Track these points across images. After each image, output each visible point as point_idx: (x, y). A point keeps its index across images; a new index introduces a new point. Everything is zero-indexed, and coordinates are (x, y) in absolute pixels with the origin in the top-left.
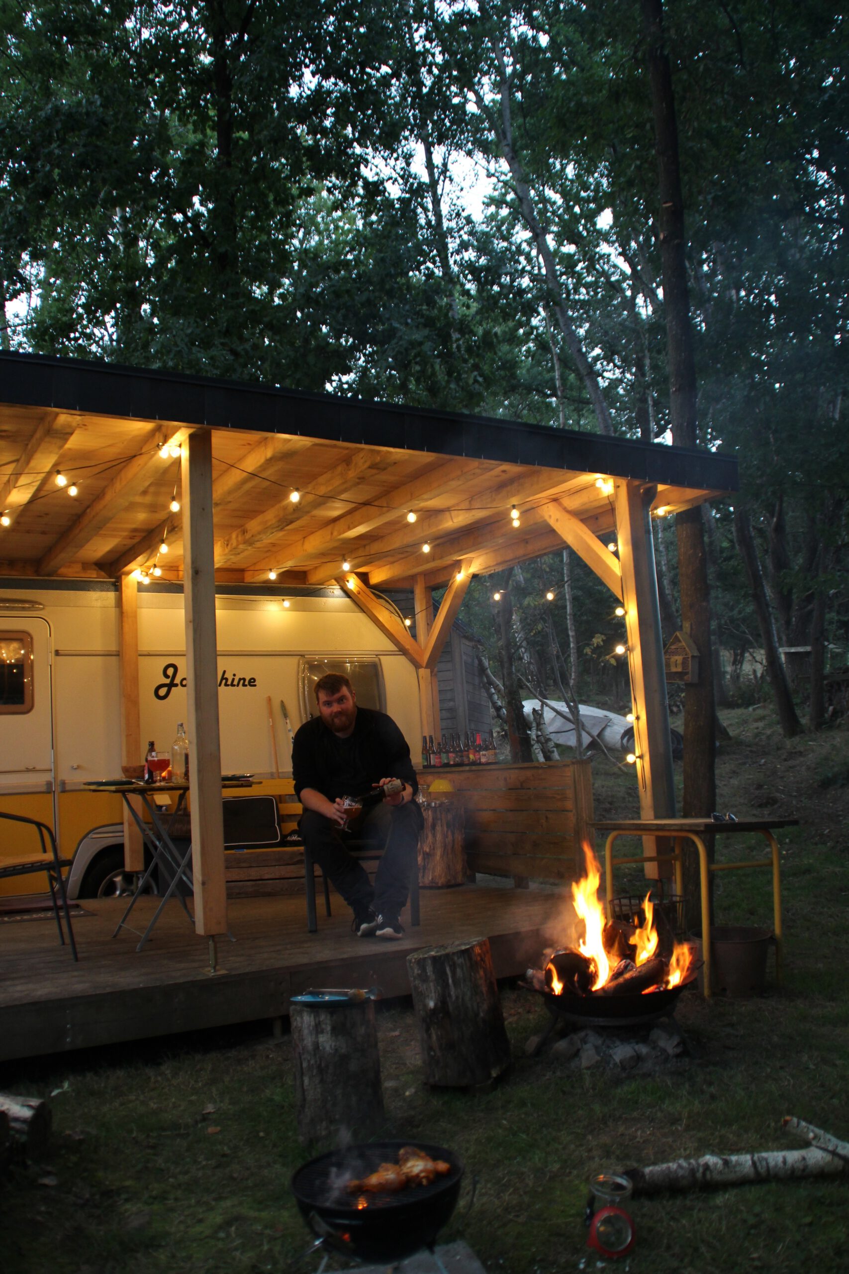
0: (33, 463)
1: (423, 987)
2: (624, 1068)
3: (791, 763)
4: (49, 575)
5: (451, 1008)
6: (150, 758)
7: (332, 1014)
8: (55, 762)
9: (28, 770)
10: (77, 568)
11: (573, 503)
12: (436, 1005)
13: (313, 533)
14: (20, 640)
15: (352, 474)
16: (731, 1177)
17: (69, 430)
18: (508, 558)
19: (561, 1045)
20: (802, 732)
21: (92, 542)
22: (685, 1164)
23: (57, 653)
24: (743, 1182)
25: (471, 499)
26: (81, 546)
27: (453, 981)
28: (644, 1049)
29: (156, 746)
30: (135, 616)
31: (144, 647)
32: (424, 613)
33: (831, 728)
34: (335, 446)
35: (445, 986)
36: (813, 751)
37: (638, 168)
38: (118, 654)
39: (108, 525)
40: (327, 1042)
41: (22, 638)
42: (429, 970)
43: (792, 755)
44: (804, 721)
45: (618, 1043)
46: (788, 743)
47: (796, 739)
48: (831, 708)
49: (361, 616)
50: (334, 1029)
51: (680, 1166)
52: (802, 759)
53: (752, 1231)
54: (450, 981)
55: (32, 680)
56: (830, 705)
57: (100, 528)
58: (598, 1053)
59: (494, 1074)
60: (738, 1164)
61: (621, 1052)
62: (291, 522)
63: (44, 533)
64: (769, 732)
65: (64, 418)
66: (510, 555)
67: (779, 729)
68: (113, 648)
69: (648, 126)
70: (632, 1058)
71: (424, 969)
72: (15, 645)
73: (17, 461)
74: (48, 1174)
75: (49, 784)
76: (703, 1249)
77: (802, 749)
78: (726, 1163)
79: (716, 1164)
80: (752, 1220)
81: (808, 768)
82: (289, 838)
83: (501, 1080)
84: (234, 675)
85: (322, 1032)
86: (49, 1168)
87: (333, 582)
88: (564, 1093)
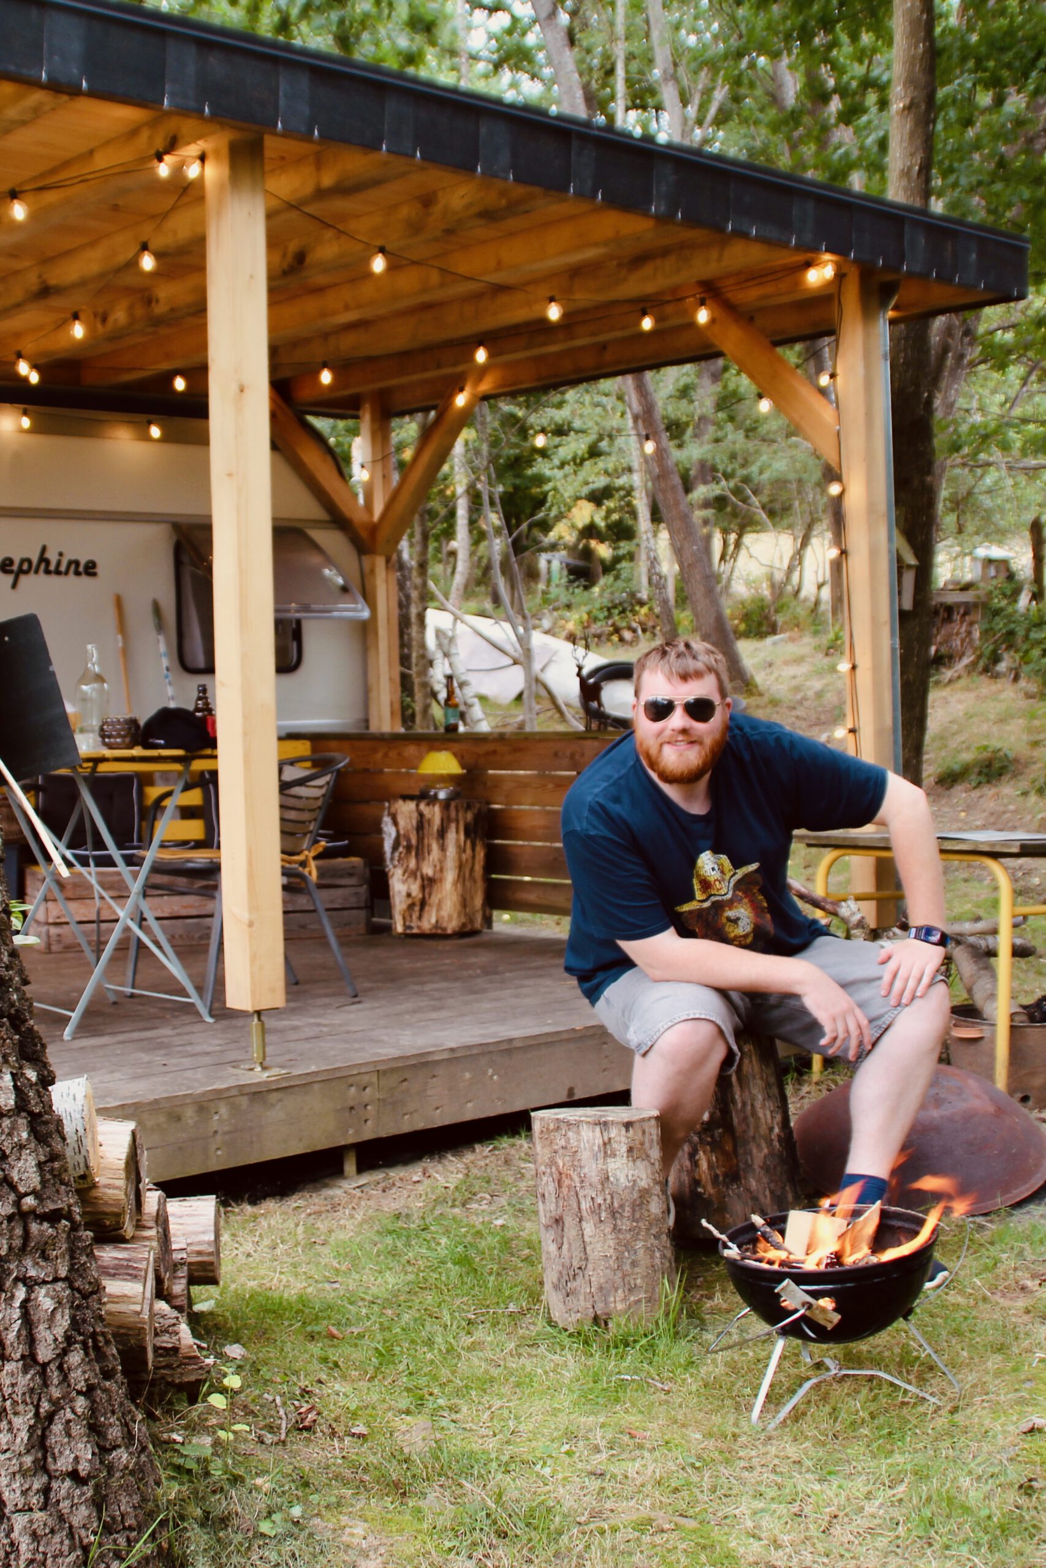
11: (746, 294)
84: (61, 554)
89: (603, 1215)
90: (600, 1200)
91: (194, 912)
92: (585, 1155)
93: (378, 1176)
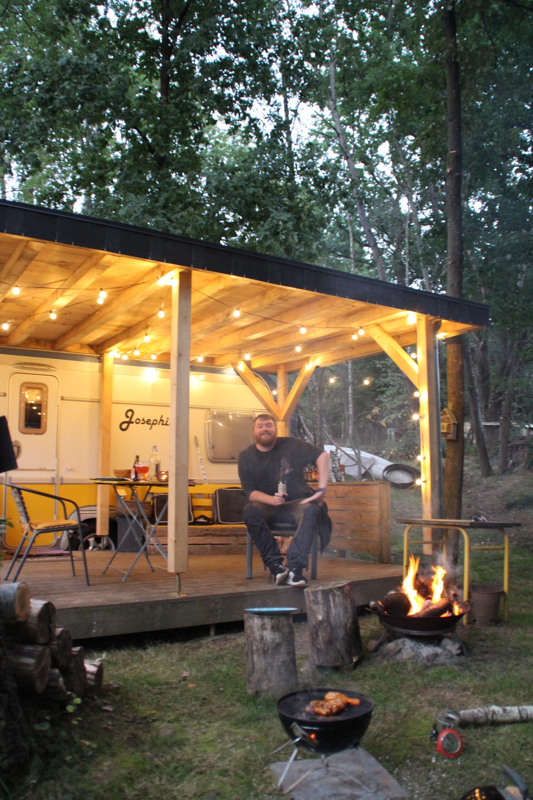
0: (78, 283)
1: (315, 608)
2: (428, 661)
3: (486, 493)
4: (60, 350)
5: (332, 620)
6: (137, 466)
7: (271, 619)
8: (58, 466)
9: (41, 470)
10: (78, 346)
11: (391, 328)
12: (323, 618)
13: (227, 335)
14: (40, 389)
15: (266, 302)
16: (507, 718)
17: (108, 265)
18: (339, 358)
19: (391, 646)
20: (494, 475)
21: (94, 332)
22: (482, 710)
23: (62, 398)
24: (513, 722)
25: (329, 321)
26: (87, 334)
27: (334, 605)
28: (438, 650)
29: (140, 459)
30: (111, 378)
31: (115, 398)
32: (283, 389)
33: (511, 473)
34: (259, 284)
35: (329, 607)
36: (500, 486)
37: (434, 127)
38: (99, 401)
39: (109, 323)
40: (268, 635)
41: (41, 387)
42: (320, 597)
43: (487, 488)
44: (495, 468)
45: (423, 646)
46: (485, 481)
47: (490, 479)
48: (511, 461)
49: (245, 387)
50: (272, 628)
51: (479, 711)
52: (493, 491)
53: (524, 747)
54: (332, 604)
55: (46, 415)
56: (511, 459)
57: (103, 324)
58: (413, 651)
59: (355, 660)
60: (511, 711)
61: (426, 651)
62: (220, 328)
63: (64, 324)
64: (472, 474)
65: (109, 257)
66: (341, 356)
67: (479, 472)
68: (96, 397)
69: (442, 103)
70: (433, 654)
71: (316, 597)
72: (37, 392)
73: (65, 280)
74: (106, 704)
75: (53, 479)
76: (498, 755)
77: (494, 485)
78: (504, 710)
79: (499, 711)
80: (522, 742)
81: (498, 497)
82: (198, 520)
83: (357, 664)
85: (265, 629)
86: (106, 701)
87: (230, 365)
88: (396, 671)
89: (261, 652)
90: (259, 646)
91: (202, 543)
92: (255, 629)
93: (222, 636)
